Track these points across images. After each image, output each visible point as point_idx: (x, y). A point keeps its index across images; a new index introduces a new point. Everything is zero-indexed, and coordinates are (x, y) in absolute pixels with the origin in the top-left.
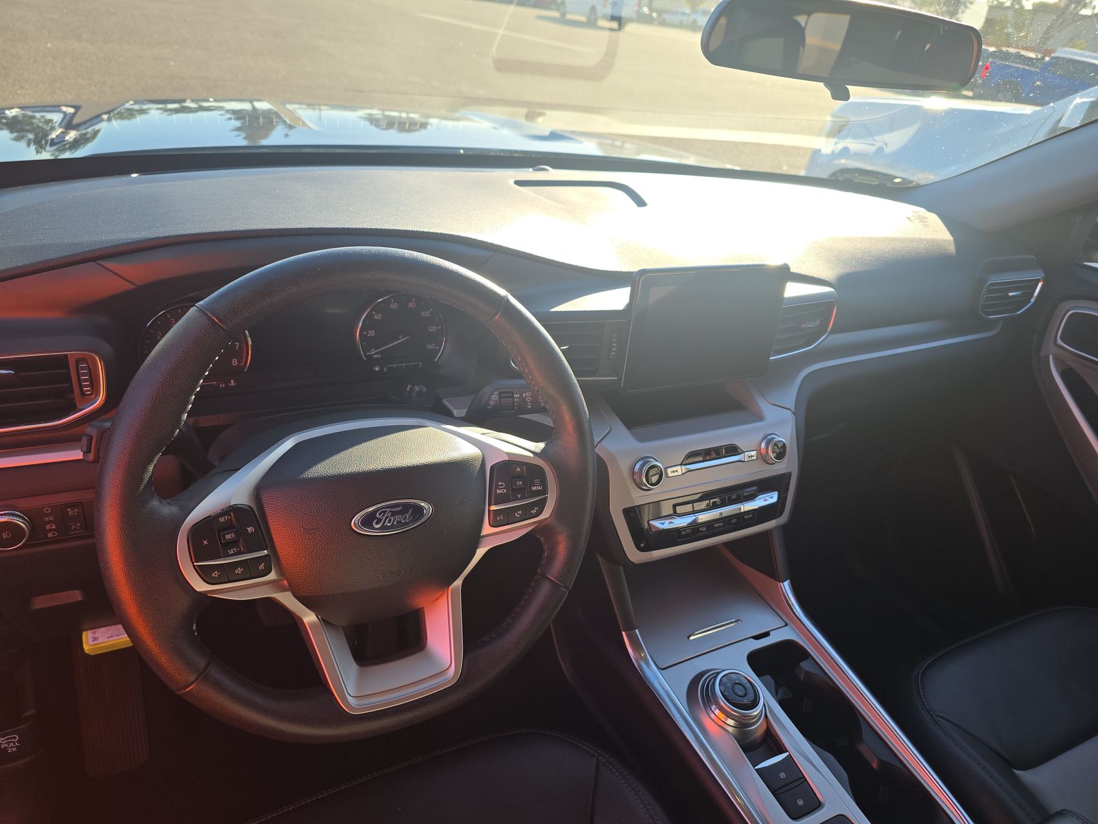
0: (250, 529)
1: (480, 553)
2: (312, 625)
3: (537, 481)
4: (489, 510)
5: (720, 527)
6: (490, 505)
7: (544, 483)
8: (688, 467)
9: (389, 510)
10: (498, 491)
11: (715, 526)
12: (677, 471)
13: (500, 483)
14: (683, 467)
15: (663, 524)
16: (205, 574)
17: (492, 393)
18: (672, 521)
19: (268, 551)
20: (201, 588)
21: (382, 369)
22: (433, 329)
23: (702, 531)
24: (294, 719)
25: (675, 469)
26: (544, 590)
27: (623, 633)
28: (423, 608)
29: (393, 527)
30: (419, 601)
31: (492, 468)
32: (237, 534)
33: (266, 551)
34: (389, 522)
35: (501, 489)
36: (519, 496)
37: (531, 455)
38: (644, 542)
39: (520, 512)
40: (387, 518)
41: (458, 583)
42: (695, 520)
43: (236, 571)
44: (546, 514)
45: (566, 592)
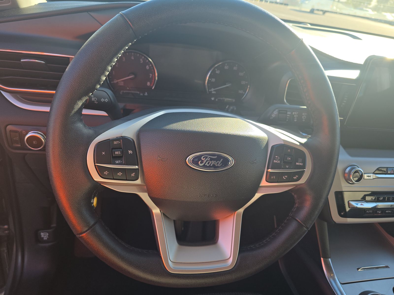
0: (130, 152)
1: (257, 196)
2: (157, 215)
3: (300, 160)
4: (267, 172)
5: (389, 213)
6: (268, 168)
7: (304, 162)
8: (377, 175)
9: (209, 156)
10: (275, 161)
11: (386, 212)
12: (370, 176)
13: (276, 157)
14: (374, 175)
15: (357, 204)
16: (100, 171)
17: (274, 110)
18: (363, 203)
19: (138, 167)
20: (97, 179)
21: (215, 99)
22: (243, 83)
23: (378, 213)
24: (138, 267)
25: (369, 175)
26: (293, 226)
27: (322, 259)
28: (219, 220)
29: (210, 167)
30: (217, 216)
31: (273, 147)
32: (122, 152)
33: (137, 166)
34: (208, 163)
35: (277, 160)
36: (287, 167)
37: (298, 144)
38: (344, 212)
39: (286, 177)
40: (207, 161)
41: (241, 210)
42: (376, 206)
43: (118, 174)
44: (303, 181)
45: (306, 231)
